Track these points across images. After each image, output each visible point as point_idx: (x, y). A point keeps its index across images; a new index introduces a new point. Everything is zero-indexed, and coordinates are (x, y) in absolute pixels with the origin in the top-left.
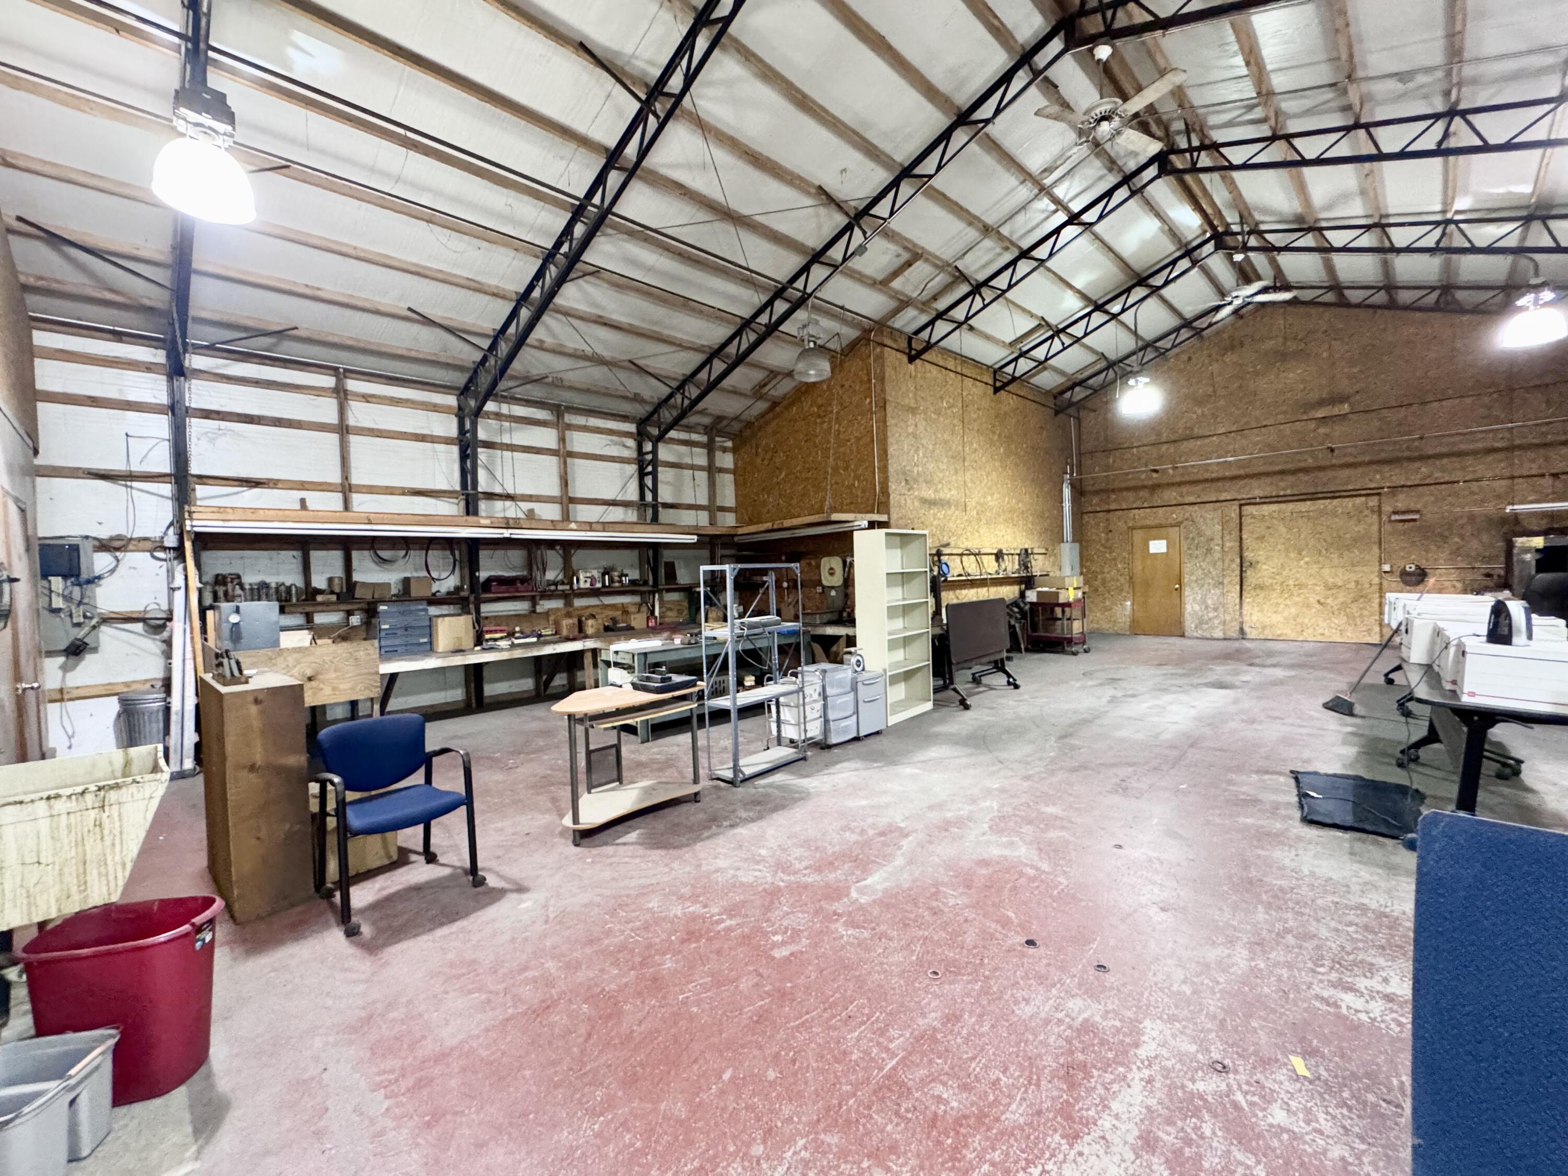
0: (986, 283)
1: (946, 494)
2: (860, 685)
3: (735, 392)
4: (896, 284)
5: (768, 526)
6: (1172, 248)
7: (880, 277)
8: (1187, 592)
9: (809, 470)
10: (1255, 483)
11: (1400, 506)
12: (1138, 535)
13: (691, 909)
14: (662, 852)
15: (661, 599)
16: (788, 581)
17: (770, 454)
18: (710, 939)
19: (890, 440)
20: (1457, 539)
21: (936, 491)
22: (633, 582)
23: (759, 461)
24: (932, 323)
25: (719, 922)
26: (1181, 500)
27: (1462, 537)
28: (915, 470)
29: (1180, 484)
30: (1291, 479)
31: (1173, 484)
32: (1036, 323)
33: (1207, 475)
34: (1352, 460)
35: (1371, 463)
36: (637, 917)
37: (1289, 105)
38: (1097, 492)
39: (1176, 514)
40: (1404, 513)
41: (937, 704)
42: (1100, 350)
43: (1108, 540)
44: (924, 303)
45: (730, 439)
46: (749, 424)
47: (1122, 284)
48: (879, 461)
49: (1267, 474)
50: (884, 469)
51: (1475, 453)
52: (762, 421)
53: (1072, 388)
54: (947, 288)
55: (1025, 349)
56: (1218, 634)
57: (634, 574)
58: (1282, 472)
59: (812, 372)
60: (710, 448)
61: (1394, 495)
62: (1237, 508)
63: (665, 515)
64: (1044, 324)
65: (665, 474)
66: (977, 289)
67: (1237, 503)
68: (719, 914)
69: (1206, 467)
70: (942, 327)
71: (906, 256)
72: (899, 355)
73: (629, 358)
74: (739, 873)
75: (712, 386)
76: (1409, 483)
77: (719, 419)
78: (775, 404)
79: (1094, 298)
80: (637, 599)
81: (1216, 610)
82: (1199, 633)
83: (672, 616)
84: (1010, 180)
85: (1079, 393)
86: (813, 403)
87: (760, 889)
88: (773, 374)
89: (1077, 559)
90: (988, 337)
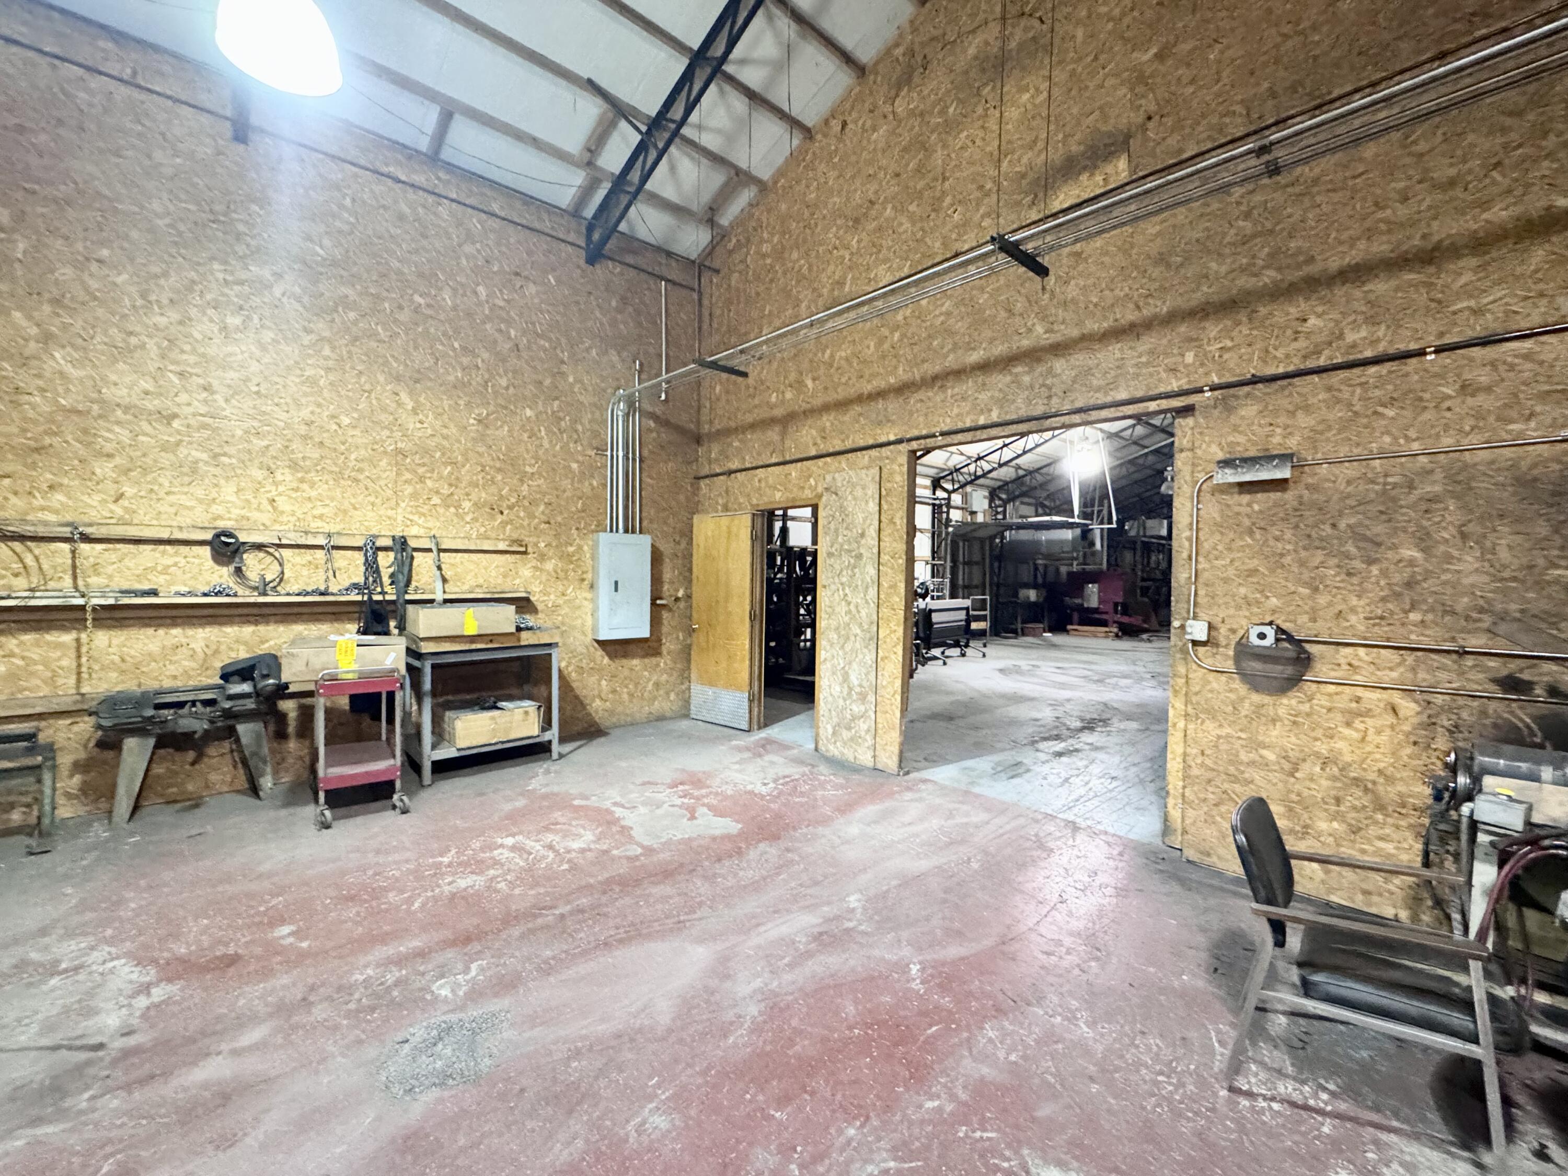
10: (935, 396)
11: (1242, 441)
20: (1410, 552)
27: (1424, 541)
29: (821, 410)
30: (1001, 380)
31: (813, 412)
34: (1131, 316)
35: (1174, 318)
39: (814, 476)
40: (1250, 461)
56: (866, 754)
58: (982, 367)
61: (1230, 410)
62: (903, 459)
67: (904, 448)
76: (1270, 370)
82: (837, 748)
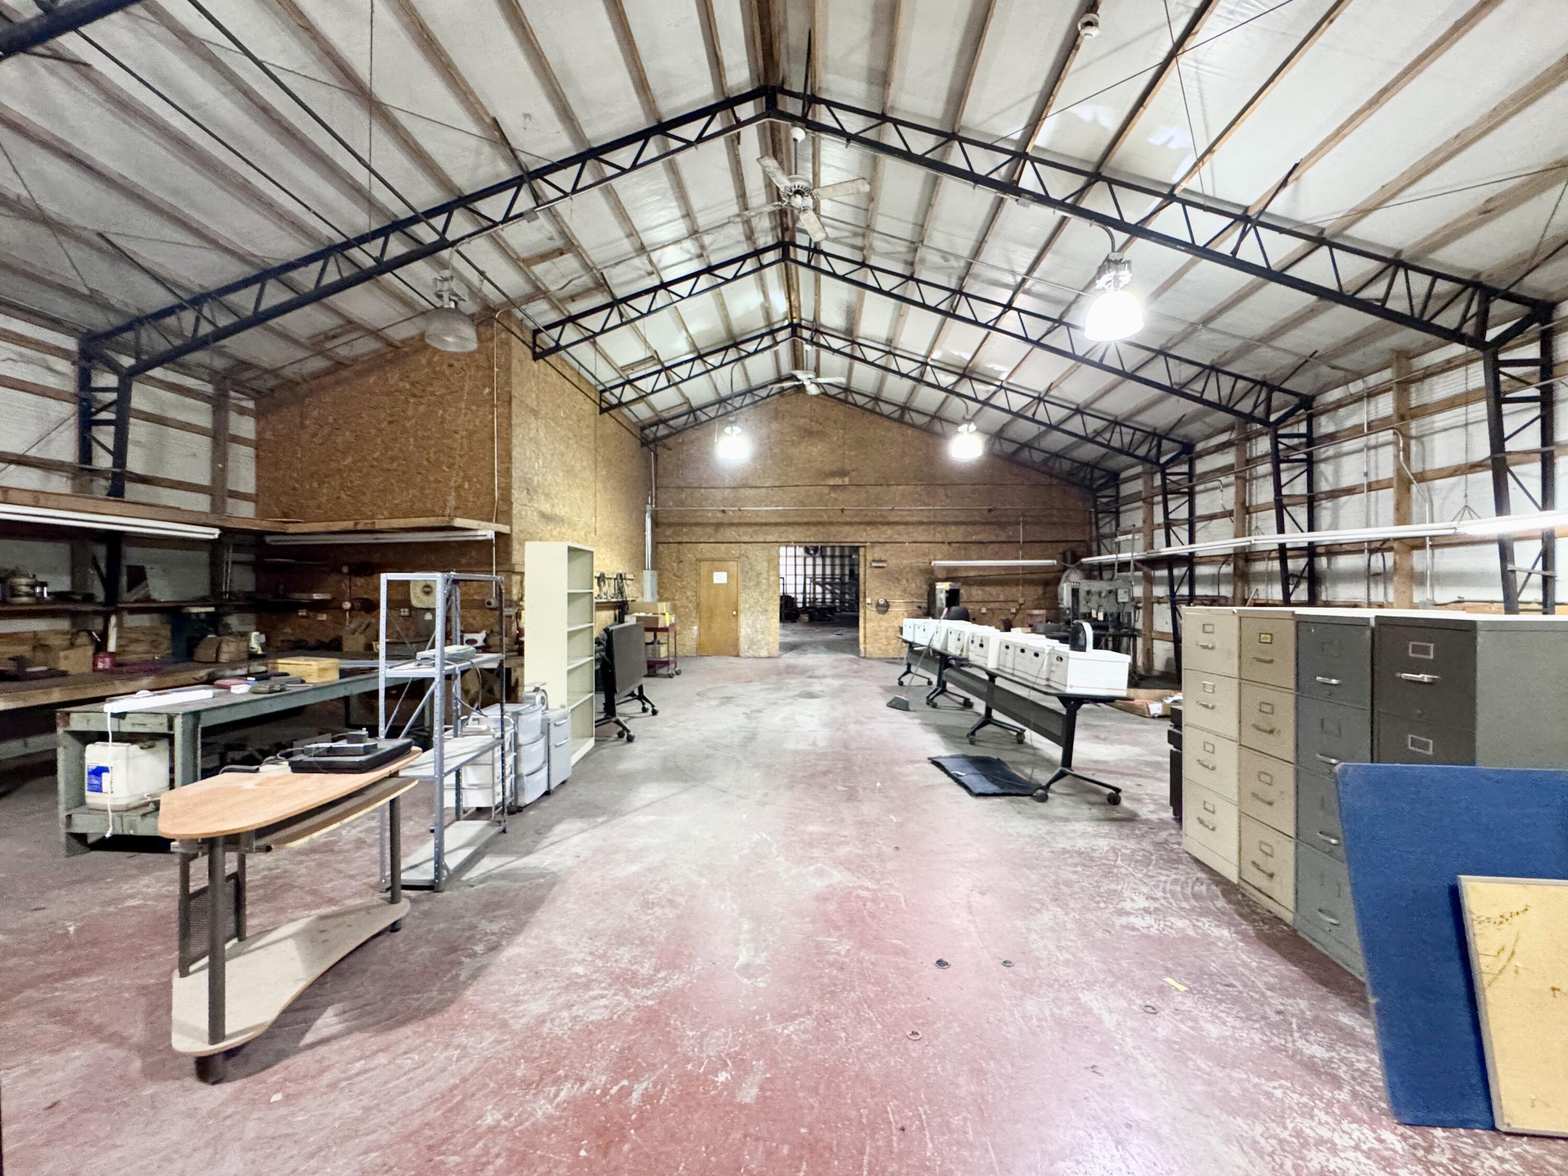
0: (625, 300)
1: (561, 510)
2: (552, 726)
3: (285, 336)
4: (538, 269)
5: (349, 525)
6: (762, 323)
7: (524, 255)
8: (742, 618)
9: (393, 459)
10: (790, 529)
11: (877, 557)
12: (705, 566)
13: (563, 1095)
14: (417, 1027)
15: (119, 625)
16: (350, 600)
17: (326, 430)
18: (639, 1126)
19: (515, 441)
20: (904, 582)
21: (553, 506)
22: (58, 596)
23: (305, 437)
24: (562, 323)
25: (626, 1092)
26: (739, 539)
27: (907, 580)
28: (536, 479)
29: (739, 525)
30: (814, 529)
31: (732, 524)
32: (649, 354)
33: (758, 520)
34: (850, 520)
35: (860, 523)
36: (486, 1151)
37: (879, 244)
38: (670, 525)
39: (735, 550)
40: (878, 561)
41: (600, 740)
42: (687, 395)
43: (679, 569)
44: (560, 300)
45: (252, 398)
46: (290, 384)
47: (722, 342)
48: (500, 463)
49: (798, 524)
50: (507, 473)
51: (913, 524)
52: (314, 383)
53: (656, 424)
54: (586, 293)
55: (632, 377)
56: (764, 653)
57: (62, 583)
58: (807, 524)
59: (450, 339)
60: (219, 405)
61: (873, 548)
63: (133, 490)
64: (654, 358)
65: (137, 430)
66: (615, 303)
68: (615, 1082)
69: (757, 513)
70: (570, 334)
71: (559, 243)
72: (525, 348)
73: (101, 228)
74: (578, 1011)
75: (260, 318)
76: (881, 541)
77: (245, 365)
78: (340, 365)
79: (699, 346)
80: (64, 624)
81: (763, 633)
82: (751, 653)
83: (138, 652)
84: (673, 210)
85: (662, 431)
86: (405, 377)
87: (629, 1021)
88: (351, 325)
89: (656, 587)
90: (605, 357)
